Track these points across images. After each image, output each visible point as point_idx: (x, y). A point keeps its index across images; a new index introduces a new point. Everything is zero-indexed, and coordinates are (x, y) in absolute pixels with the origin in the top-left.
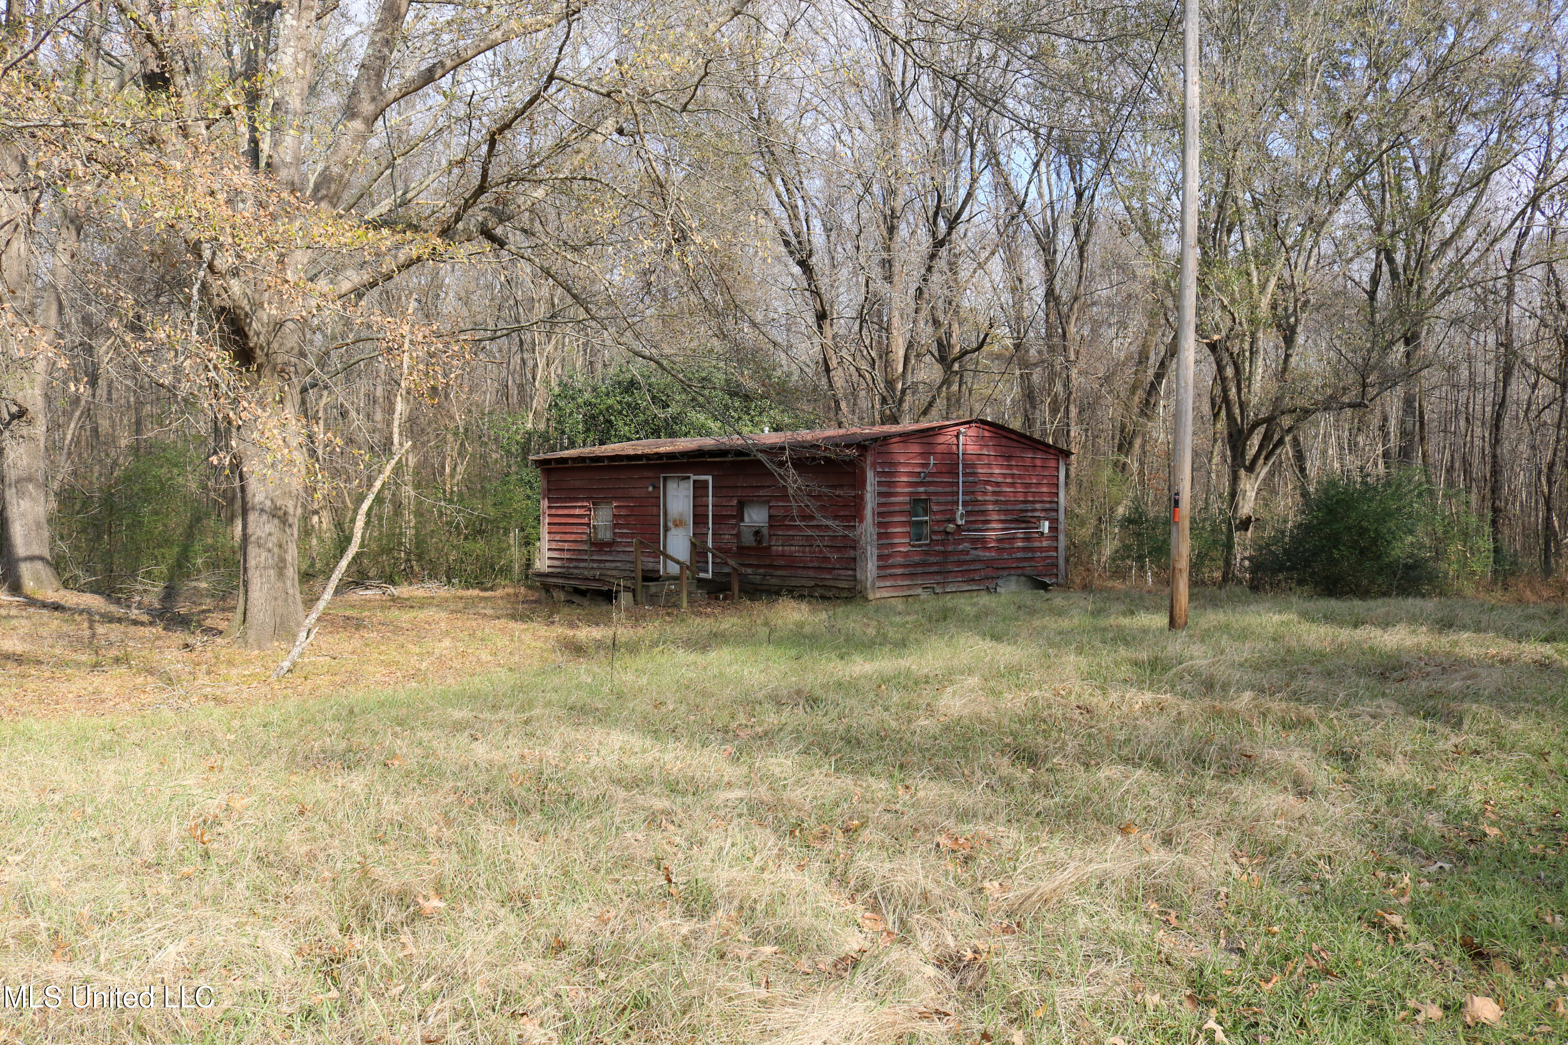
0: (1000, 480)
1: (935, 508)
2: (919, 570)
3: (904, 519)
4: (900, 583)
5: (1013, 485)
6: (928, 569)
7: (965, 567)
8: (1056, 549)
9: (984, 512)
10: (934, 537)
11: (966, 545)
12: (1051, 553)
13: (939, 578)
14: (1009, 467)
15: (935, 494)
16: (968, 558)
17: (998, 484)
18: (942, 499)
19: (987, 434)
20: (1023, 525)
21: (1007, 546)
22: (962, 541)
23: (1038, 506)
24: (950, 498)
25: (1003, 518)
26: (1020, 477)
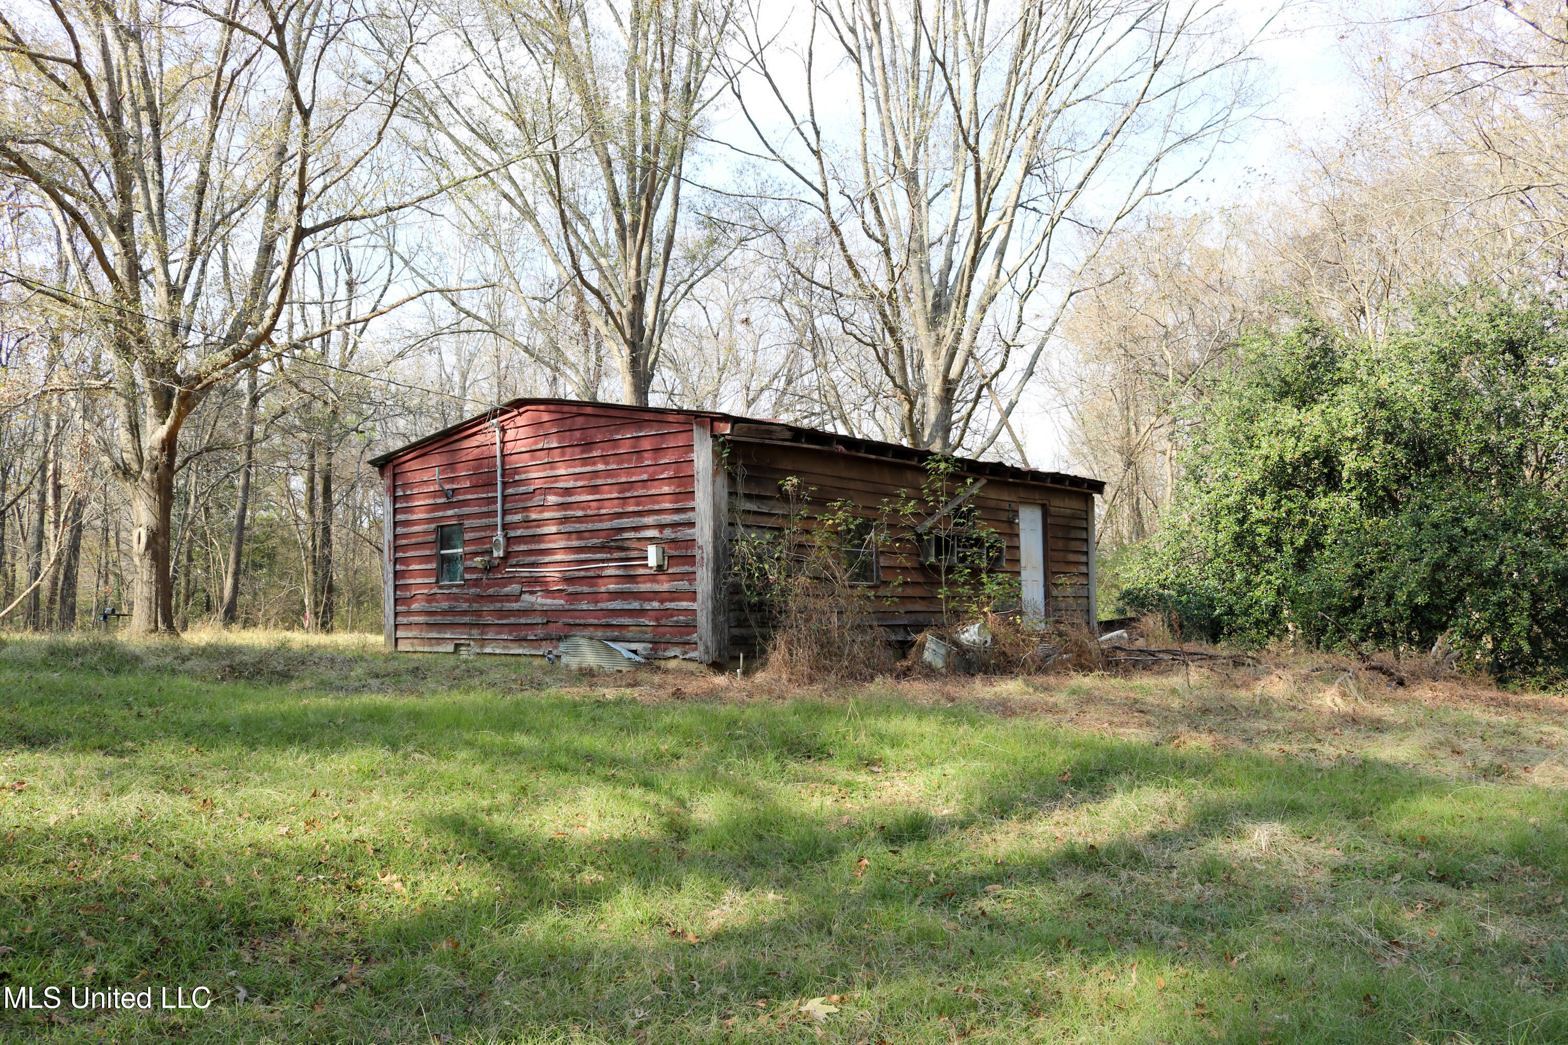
0: (571, 484)
1: (468, 536)
2: (448, 619)
3: (428, 552)
4: (424, 635)
5: (595, 489)
6: (458, 620)
7: (512, 620)
8: (692, 595)
9: (539, 538)
10: (467, 576)
11: (514, 588)
12: (684, 604)
13: (475, 633)
14: (585, 461)
15: (469, 516)
16: (515, 606)
17: (567, 491)
18: (476, 523)
19: (546, 417)
20: (616, 555)
21: (586, 589)
22: (511, 580)
23: (649, 520)
24: (485, 521)
25: (575, 543)
26: (608, 473)
